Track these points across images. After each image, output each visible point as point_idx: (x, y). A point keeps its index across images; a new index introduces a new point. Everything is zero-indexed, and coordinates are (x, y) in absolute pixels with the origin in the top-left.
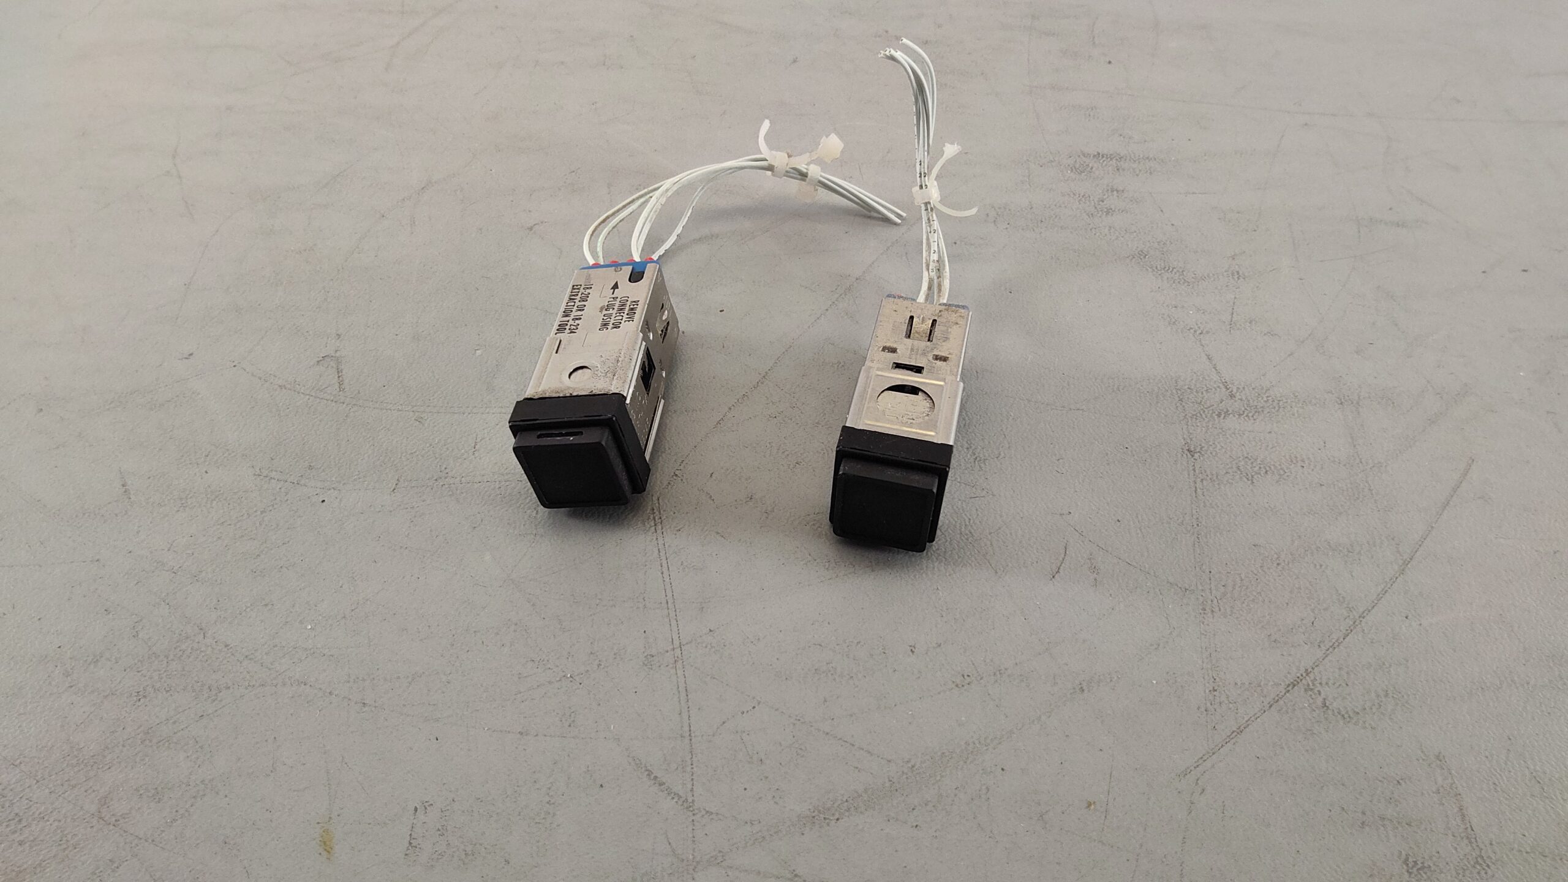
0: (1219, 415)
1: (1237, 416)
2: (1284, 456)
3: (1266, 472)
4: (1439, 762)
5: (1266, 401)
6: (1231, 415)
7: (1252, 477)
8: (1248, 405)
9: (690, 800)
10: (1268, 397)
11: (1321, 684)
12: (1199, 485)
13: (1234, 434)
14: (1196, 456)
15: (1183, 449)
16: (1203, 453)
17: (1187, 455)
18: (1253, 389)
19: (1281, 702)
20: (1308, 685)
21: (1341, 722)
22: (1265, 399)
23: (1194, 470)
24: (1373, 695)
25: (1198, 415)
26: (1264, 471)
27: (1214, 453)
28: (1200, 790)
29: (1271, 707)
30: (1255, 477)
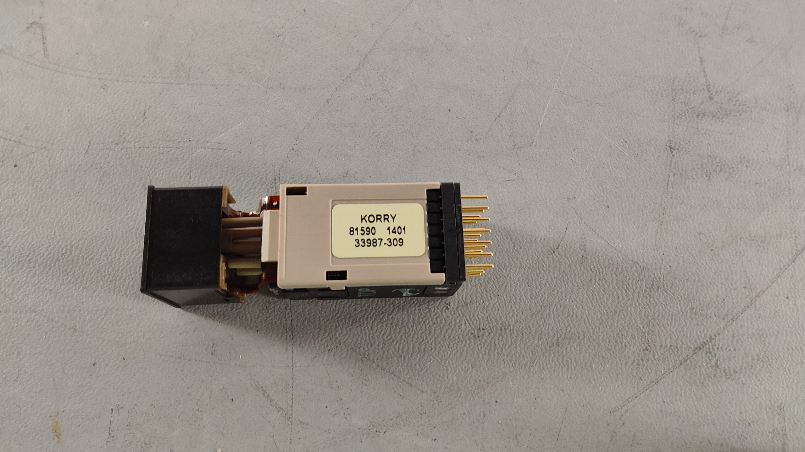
0: (698, 116)
1: (711, 118)
2: (736, 157)
3: (721, 169)
5: (734, 105)
6: (707, 117)
7: (710, 173)
8: (721, 108)
9: (290, 413)
10: (737, 101)
11: (718, 348)
12: (671, 179)
13: (705, 133)
14: (675, 152)
15: (666, 145)
16: (680, 150)
17: (668, 151)
18: (728, 93)
20: (709, 349)
22: (734, 103)
23: (670, 166)
25: (683, 114)
26: (720, 168)
27: (688, 150)
28: (621, 423)
30: (712, 174)
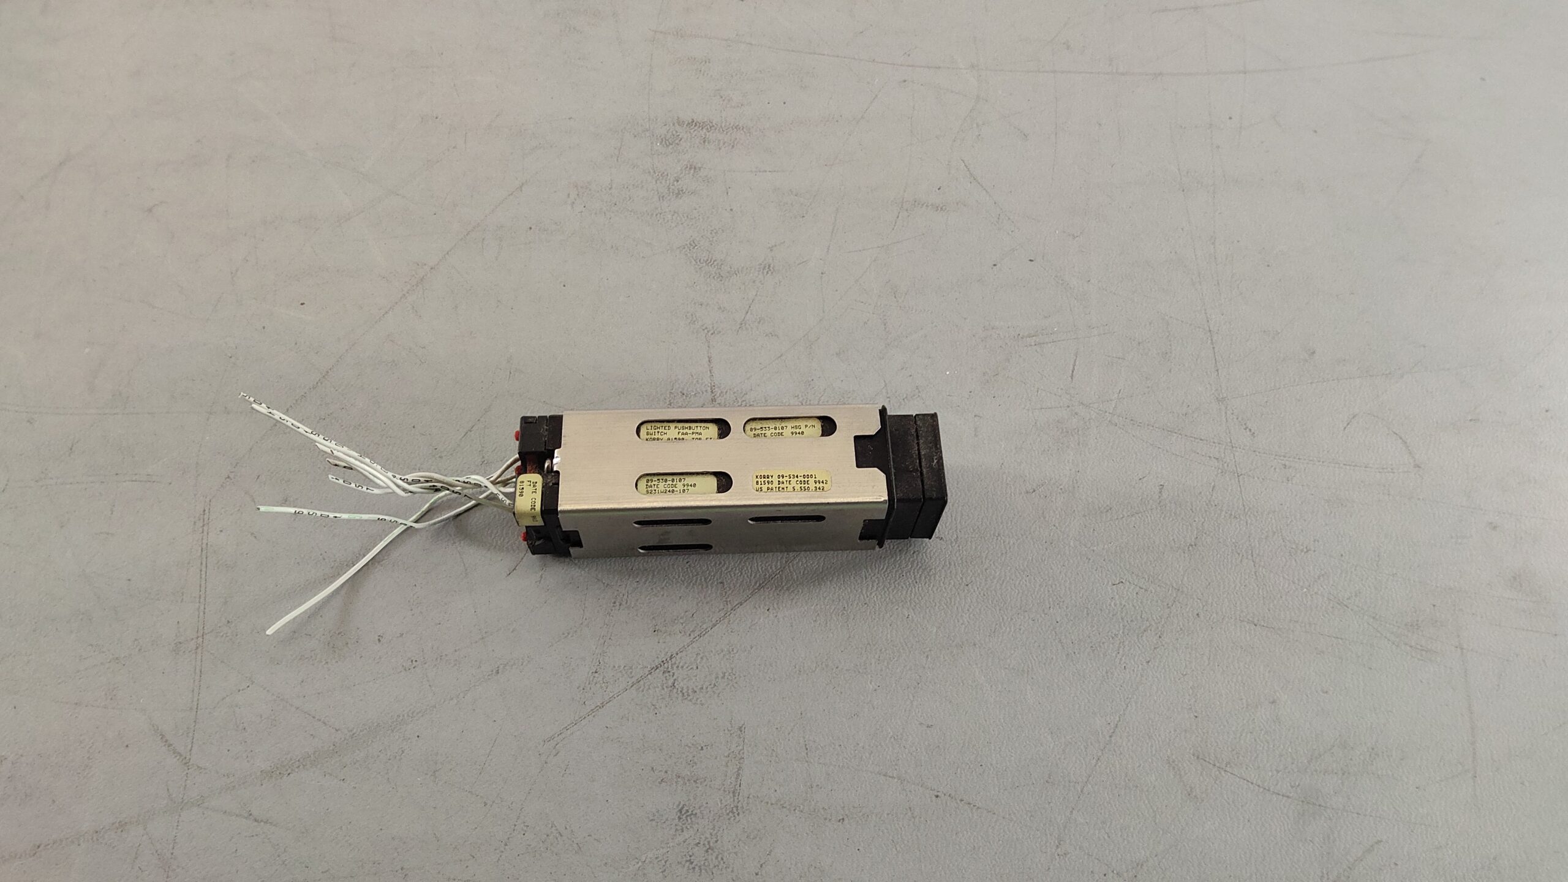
4: (739, 732)
19: (642, 683)
21: (680, 698)
24: (714, 676)
29: (632, 686)
